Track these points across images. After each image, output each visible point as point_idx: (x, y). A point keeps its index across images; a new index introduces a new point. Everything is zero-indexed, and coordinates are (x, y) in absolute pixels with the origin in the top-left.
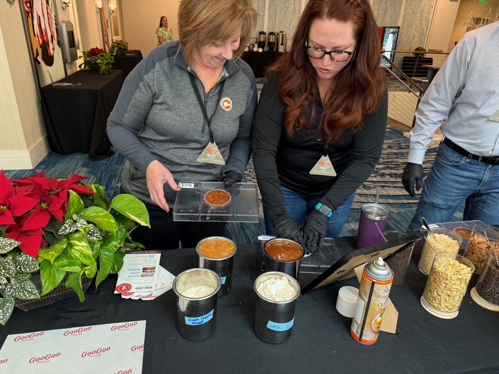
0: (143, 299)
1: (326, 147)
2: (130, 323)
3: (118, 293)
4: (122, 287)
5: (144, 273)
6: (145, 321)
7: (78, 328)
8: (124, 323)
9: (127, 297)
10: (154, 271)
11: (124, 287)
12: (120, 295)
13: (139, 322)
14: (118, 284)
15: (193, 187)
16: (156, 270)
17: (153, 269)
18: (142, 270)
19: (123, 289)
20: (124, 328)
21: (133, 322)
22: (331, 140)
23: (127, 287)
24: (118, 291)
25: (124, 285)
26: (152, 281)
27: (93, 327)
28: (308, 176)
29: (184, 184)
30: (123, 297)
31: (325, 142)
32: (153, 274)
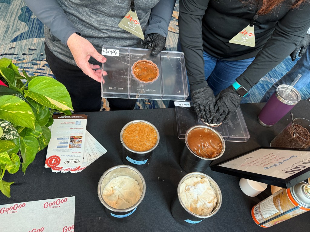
0: (72, 172)
1: (256, 17)
2: (61, 199)
3: (48, 167)
4: (52, 160)
5: (72, 144)
6: (75, 197)
7: (13, 205)
8: (55, 200)
9: (57, 171)
10: (81, 141)
11: (54, 160)
12: (50, 169)
13: (69, 198)
14: (48, 157)
15: (118, 55)
16: (83, 139)
17: (80, 138)
18: (69, 140)
19: (53, 163)
20: (56, 205)
21: (64, 198)
22: (264, 10)
23: (56, 160)
24: (48, 165)
25: (53, 157)
26: (79, 154)
27: (27, 203)
28: (227, 44)
29: (108, 50)
30: (53, 171)
31: (256, 11)
32: (80, 145)
